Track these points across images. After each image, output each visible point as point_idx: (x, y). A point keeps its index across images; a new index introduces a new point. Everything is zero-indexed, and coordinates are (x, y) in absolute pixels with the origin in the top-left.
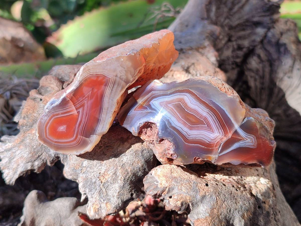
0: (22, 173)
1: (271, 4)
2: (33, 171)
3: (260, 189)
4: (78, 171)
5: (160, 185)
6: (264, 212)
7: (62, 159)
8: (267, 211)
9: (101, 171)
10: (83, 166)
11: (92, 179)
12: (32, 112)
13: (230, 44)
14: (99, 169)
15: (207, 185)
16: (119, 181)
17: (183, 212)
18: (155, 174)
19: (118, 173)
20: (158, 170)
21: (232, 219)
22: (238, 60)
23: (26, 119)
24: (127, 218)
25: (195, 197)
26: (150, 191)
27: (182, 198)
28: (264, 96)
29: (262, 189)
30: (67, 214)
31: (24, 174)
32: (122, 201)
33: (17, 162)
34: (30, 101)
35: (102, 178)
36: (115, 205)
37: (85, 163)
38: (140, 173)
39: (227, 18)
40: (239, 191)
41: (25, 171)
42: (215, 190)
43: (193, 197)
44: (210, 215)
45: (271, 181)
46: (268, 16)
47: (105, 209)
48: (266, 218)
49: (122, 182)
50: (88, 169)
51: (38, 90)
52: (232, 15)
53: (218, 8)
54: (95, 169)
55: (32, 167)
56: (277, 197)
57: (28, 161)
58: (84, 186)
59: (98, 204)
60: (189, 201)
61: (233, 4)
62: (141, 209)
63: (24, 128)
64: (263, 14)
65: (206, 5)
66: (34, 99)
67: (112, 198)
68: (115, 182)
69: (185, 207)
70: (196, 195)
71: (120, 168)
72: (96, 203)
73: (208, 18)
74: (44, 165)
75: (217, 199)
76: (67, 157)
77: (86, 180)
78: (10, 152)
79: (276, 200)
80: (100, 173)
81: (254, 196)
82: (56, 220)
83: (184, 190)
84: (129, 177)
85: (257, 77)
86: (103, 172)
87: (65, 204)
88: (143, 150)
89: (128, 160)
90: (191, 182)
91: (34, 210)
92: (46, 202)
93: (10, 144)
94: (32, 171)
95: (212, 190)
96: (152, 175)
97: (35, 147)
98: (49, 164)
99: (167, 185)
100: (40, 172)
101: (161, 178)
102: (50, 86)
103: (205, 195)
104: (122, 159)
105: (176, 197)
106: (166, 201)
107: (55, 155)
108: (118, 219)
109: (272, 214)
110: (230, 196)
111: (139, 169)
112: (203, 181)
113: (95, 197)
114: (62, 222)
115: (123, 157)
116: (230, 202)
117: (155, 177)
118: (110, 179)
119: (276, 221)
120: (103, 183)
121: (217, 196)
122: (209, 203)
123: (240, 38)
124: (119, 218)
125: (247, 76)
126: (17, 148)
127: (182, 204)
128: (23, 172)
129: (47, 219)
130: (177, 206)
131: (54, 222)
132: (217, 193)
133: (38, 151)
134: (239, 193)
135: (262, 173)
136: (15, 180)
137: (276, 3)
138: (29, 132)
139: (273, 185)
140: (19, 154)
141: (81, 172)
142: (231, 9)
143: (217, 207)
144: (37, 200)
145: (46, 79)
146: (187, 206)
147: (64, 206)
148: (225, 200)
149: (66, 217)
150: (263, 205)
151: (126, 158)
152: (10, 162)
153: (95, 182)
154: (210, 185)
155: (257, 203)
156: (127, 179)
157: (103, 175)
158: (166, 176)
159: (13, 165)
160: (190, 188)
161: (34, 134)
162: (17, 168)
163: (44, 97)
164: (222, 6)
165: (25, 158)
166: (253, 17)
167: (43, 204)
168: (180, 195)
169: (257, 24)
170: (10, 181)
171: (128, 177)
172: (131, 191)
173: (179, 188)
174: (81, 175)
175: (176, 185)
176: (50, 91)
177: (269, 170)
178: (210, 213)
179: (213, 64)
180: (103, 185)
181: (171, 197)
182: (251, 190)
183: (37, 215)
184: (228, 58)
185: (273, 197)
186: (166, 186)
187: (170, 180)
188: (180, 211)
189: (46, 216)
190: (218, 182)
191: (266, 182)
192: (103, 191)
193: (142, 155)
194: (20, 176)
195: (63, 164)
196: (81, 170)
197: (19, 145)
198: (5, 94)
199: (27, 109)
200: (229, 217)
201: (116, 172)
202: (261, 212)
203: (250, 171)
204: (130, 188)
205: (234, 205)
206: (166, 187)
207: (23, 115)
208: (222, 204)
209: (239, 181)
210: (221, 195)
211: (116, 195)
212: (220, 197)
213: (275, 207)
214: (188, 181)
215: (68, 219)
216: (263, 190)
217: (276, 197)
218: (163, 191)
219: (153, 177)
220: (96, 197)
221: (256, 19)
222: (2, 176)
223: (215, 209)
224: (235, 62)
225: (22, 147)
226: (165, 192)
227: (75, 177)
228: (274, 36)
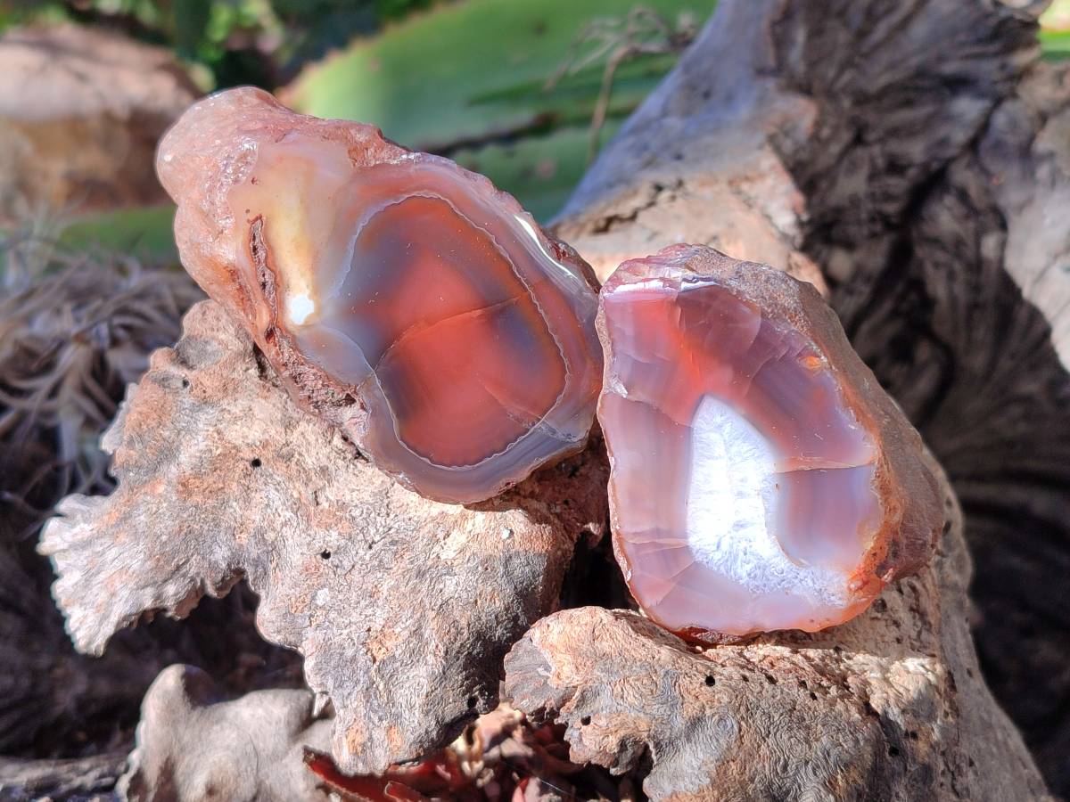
0: (125, 619)
1: (1003, 14)
2: (163, 613)
3: (901, 690)
4: (300, 621)
5: (555, 678)
6: (913, 768)
7: (251, 579)
8: (924, 765)
9: (372, 624)
10: (317, 606)
11: (344, 648)
12: (154, 424)
13: (860, 152)
14: (366, 616)
15: (710, 681)
16: (431, 659)
17: (623, 771)
18: (543, 639)
19: (426, 629)
20: (551, 628)
21: (792, 793)
22: (891, 208)
23: (138, 446)
24: (477, 761)
25: (667, 722)
26: (523, 699)
27: (623, 724)
28: (982, 333)
29: (909, 691)
30: (280, 747)
31: (131, 624)
32: (438, 722)
33: (109, 586)
34: (149, 387)
35: (375, 646)
36: (417, 734)
37: (323, 596)
38: (499, 632)
39: (847, 64)
40: (821, 700)
41: (136, 614)
42: (737, 696)
43: (660, 720)
44: (713, 783)
45: (944, 660)
46: (996, 55)
47: (385, 745)
48: (920, 785)
49: (439, 660)
50: (333, 615)
51: (177, 349)
52: (866, 56)
53: (816, 33)
54: (355, 617)
55: (155, 600)
56: (964, 713)
57: (142, 583)
58: (320, 669)
59: (364, 730)
60: (646, 734)
61: (871, 17)
62: (518, 734)
63: (131, 474)
64: (977, 50)
65: (774, 24)
66: (163, 381)
67: (407, 712)
68: (418, 661)
69: (634, 753)
70: (669, 715)
71: (434, 614)
72: (355, 727)
73: (780, 68)
74: (197, 596)
75: (740, 730)
76: (265, 574)
77: (326, 649)
78: (87, 553)
79: (958, 724)
80: (369, 630)
81: (875, 714)
82: (244, 766)
83: (630, 699)
84: (462, 644)
85: (958, 266)
86: (379, 628)
87: (272, 712)
88: (510, 557)
89: (460, 588)
90: (656, 672)
91: (172, 733)
92: (213, 703)
93: (87, 527)
94: (159, 612)
95: (725, 699)
96: (534, 644)
97: (164, 538)
98: (211, 591)
99: (577, 680)
100: (185, 616)
101: (559, 657)
102: (213, 338)
103: (700, 715)
104: (441, 586)
105: (603, 722)
106: (572, 735)
107: (229, 565)
108: (441, 769)
109: (943, 773)
110: (787, 720)
111: (496, 617)
112: (699, 667)
113: (354, 706)
114: (263, 771)
115: (443, 578)
116: (785, 737)
117: (542, 652)
118: (400, 651)
119: (957, 794)
120: (378, 663)
121: (742, 718)
122: (714, 741)
123: (895, 132)
124: (444, 766)
125: (921, 265)
126: (107, 541)
127: (623, 746)
128: (130, 615)
129: (214, 762)
130: (605, 750)
131: (236, 773)
132: (743, 709)
133: (175, 552)
134: (822, 707)
135: (914, 634)
136: (104, 642)
137: (1023, 10)
138: (147, 489)
139: (950, 674)
140: (116, 561)
141: (308, 624)
142: (862, 34)
143: (741, 755)
144: (184, 697)
145: (204, 313)
146: (640, 751)
147: (269, 719)
148: (769, 732)
149: (276, 757)
150: (908, 744)
151: (454, 582)
152: (87, 583)
153: (354, 659)
154: (720, 680)
155: (886, 738)
156: (454, 652)
157: (380, 637)
158: (574, 651)
159: (95, 593)
160: (652, 691)
161: (160, 495)
162: (109, 604)
163: (194, 372)
164: (832, 24)
165: (133, 573)
166: (941, 59)
167: (202, 711)
168: (619, 713)
169: (959, 84)
170: (89, 644)
171: (458, 644)
172: (469, 689)
173: (615, 692)
174: (310, 633)
175: (605, 680)
176: (214, 353)
177: (940, 624)
178: (714, 774)
179: (784, 237)
180: (379, 670)
181: (586, 721)
182: (868, 693)
183: (182, 750)
184: (855, 201)
185: (946, 714)
186: (576, 683)
187: (588, 663)
188: (614, 767)
189: (210, 751)
190: (752, 671)
191: (923, 666)
192: (377, 688)
193: (507, 574)
194: (119, 628)
195: (257, 592)
196: (311, 616)
197: (113, 530)
198: (94, 330)
199: (140, 413)
200: (780, 788)
201: (420, 627)
202: (902, 769)
203: (872, 628)
204: (467, 678)
205: (799, 749)
206: (575, 687)
207: (128, 433)
208: (759, 746)
209: (826, 665)
210: (757, 716)
211: (421, 702)
212: (754, 722)
213: (955, 749)
214: (648, 668)
215: (284, 761)
216: (911, 693)
217: (958, 716)
218: (564, 701)
219: (533, 652)
220: (357, 706)
221: (950, 68)
222: (66, 627)
223: (731, 763)
224: (880, 213)
225: (123, 538)
226: (571, 704)
227: (292, 639)
228: (1014, 124)
